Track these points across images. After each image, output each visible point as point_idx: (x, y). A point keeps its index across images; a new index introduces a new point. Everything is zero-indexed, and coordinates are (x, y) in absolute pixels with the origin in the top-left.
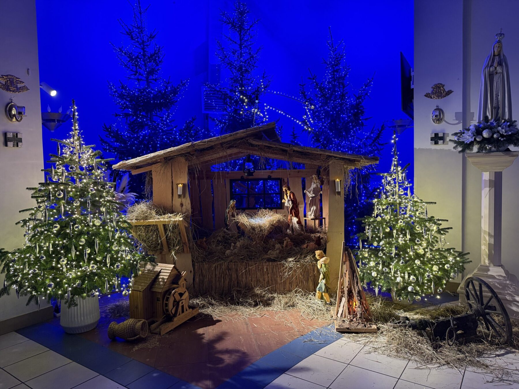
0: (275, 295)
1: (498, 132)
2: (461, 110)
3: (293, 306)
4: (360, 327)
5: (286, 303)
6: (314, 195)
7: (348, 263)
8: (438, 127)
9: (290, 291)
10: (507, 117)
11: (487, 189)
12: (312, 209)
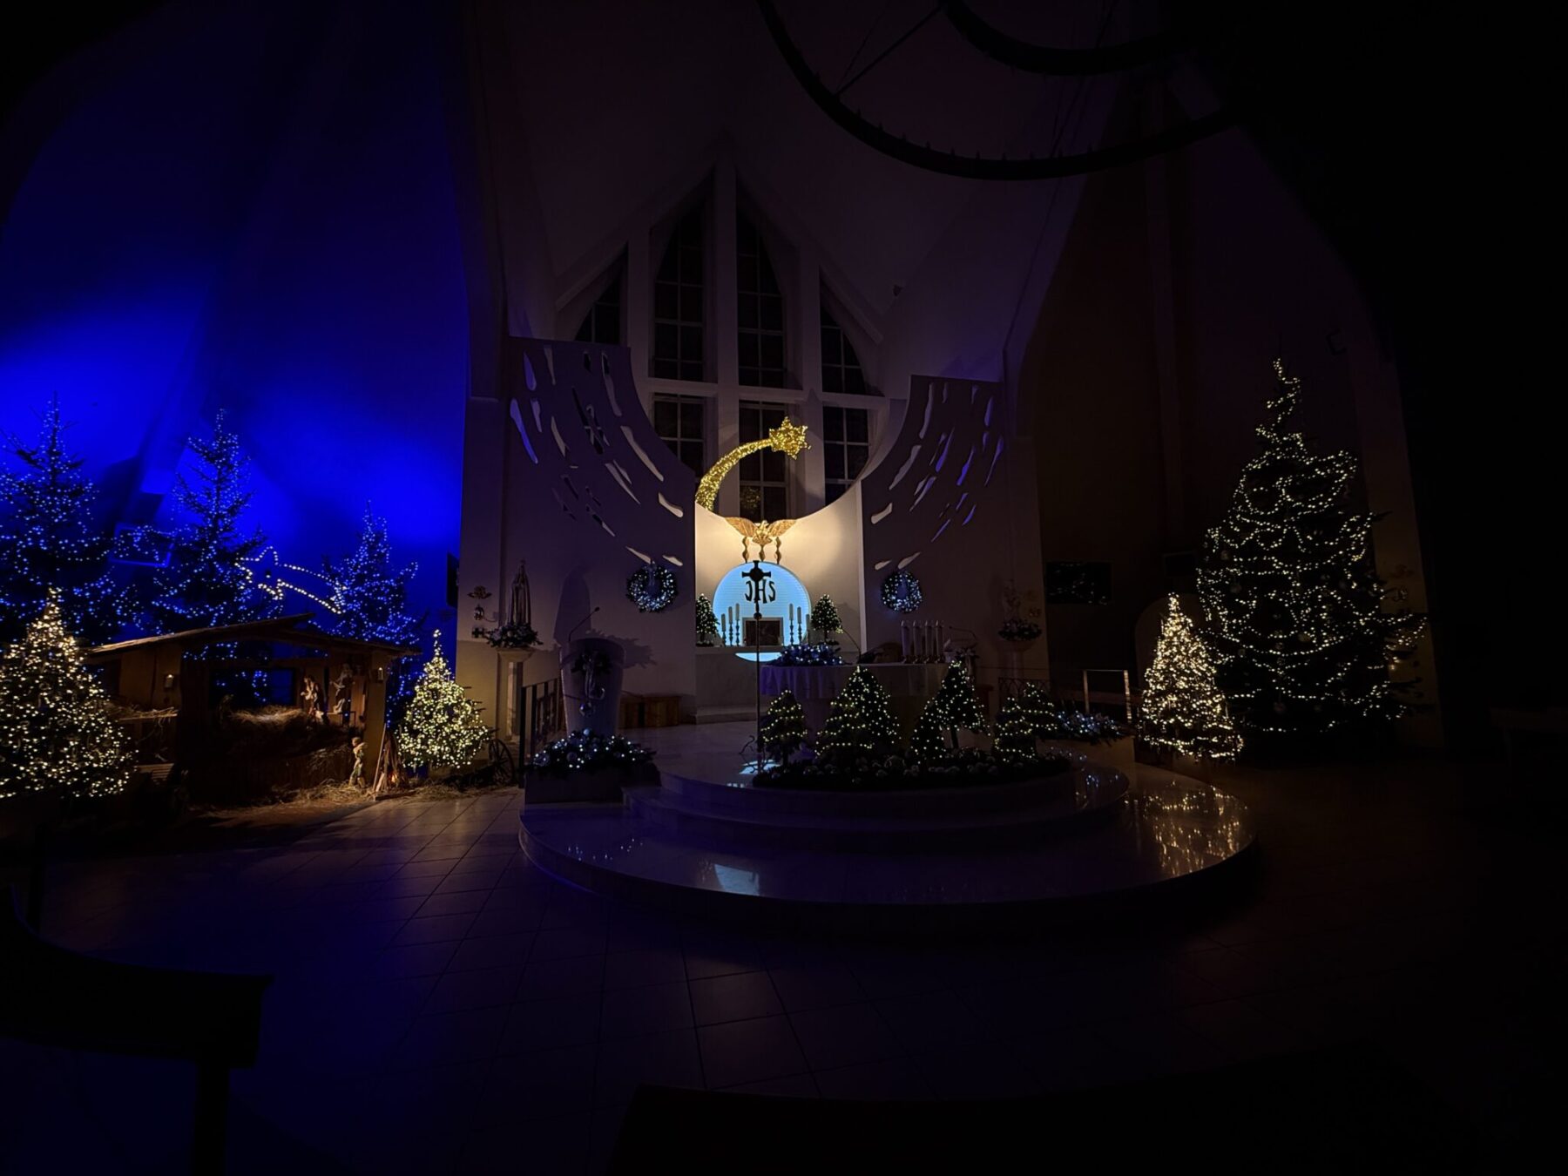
0: (298, 791)
1: (517, 633)
2: (497, 610)
3: (322, 796)
4: (398, 792)
5: (313, 796)
6: (343, 686)
7: (389, 743)
8: (479, 623)
9: (316, 784)
10: (527, 621)
11: (512, 676)
12: (340, 702)
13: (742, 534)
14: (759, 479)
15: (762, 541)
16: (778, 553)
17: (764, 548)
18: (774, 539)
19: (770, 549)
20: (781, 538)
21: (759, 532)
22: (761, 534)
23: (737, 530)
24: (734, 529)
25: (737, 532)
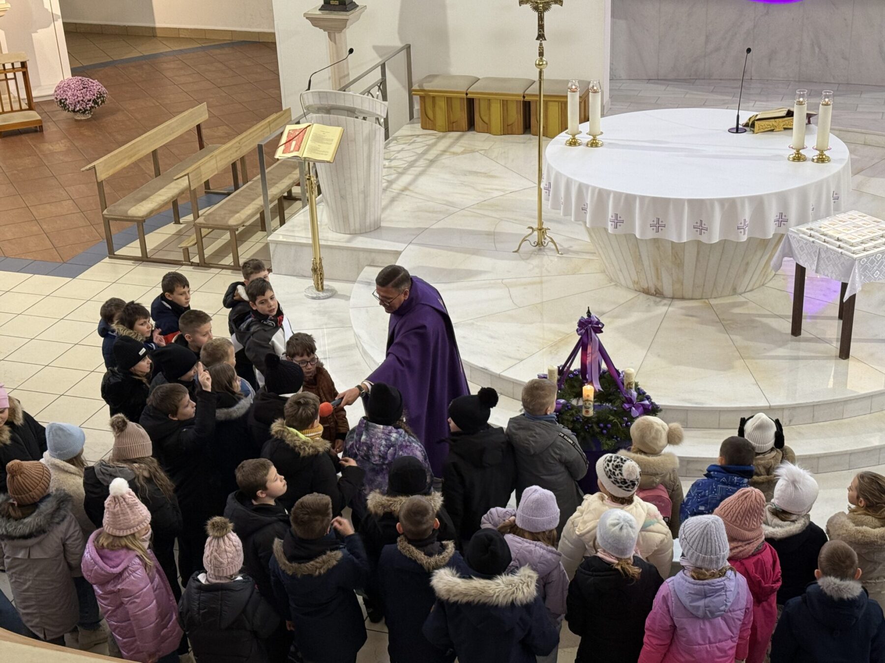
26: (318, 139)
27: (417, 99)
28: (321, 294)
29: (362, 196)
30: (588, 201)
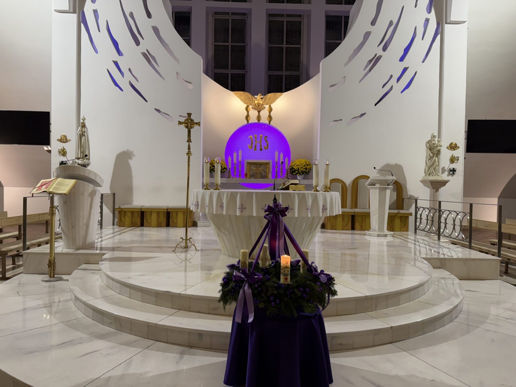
13: (245, 103)
14: (283, 71)
15: (259, 108)
16: (270, 117)
17: (261, 113)
18: (267, 107)
19: (264, 114)
20: (272, 106)
21: (256, 102)
22: (258, 103)
23: (242, 100)
24: (240, 100)
25: (241, 101)
26: (59, 184)
27: (117, 213)
28: (52, 279)
29: (85, 227)
30: (224, 201)
